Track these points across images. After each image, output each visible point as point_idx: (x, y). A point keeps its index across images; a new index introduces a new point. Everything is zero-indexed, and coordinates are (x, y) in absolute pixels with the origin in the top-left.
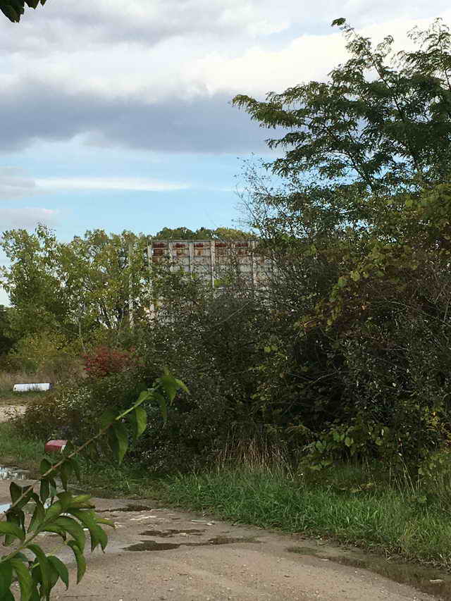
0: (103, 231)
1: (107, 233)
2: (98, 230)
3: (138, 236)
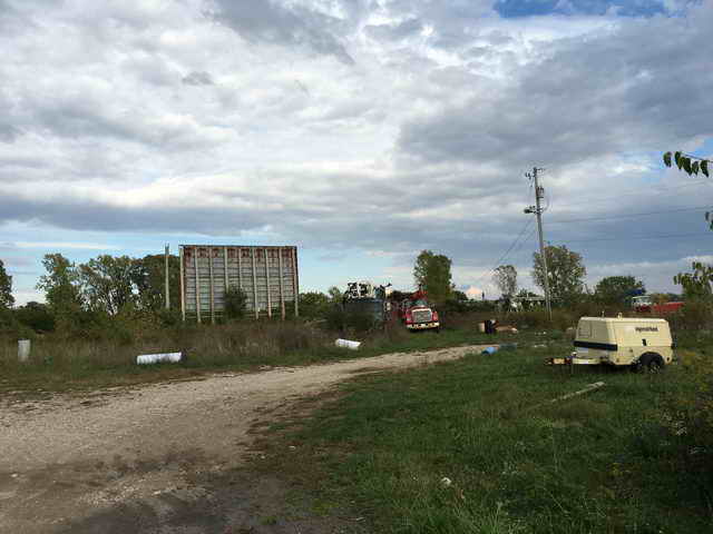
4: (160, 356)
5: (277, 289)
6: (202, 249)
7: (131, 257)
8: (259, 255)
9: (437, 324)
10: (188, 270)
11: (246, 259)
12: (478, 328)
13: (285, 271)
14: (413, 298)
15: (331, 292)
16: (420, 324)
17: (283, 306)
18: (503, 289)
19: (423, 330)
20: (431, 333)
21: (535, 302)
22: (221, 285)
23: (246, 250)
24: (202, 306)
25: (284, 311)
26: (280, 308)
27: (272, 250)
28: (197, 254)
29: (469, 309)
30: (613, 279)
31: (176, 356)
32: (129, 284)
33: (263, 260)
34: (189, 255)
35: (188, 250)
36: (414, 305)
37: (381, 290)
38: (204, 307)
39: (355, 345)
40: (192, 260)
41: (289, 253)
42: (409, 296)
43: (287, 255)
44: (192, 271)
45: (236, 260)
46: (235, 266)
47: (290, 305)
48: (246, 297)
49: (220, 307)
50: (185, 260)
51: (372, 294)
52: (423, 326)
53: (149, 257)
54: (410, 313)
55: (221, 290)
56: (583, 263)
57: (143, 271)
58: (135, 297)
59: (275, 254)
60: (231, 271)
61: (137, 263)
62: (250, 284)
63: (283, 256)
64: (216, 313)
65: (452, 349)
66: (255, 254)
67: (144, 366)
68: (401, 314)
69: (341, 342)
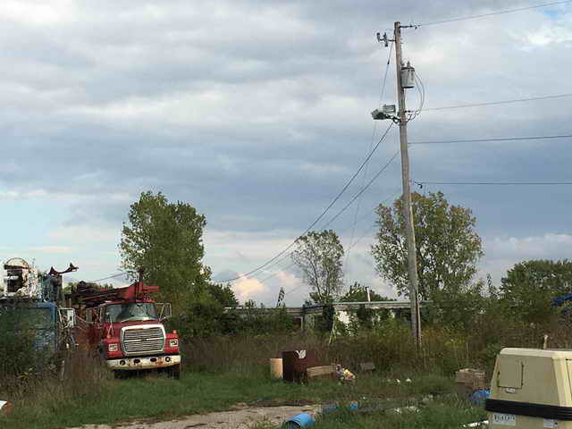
9: (176, 359)
12: (268, 369)
14: (124, 300)
16: (137, 358)
18: (314, 283)
19: (144, 372)
20: (163, 380)
21: (385, 313)
29: (244, 325)
30: (533, 266)
36: (124, 316)
37: (52, 280)
42: (114, 294)
51: (33, 289)
52: (145, 362)
54: (117, 333)
56: (477, 230)
65: (214, 415)
68: (95, 336)
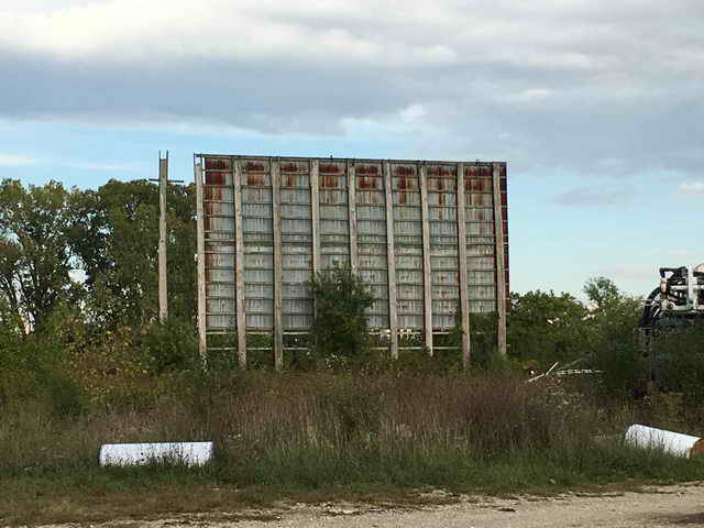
0: (18, 181)
1: (25, 185)
2: (10, 180)
3: (69, 191)
4: (160, 449)
5: (451, 280)
6: (253, 166)
7: (67, 187)
8: (402, 186)
10: (214, 222)
11: (368, 197)
13: (475, 230)
15: (593, 294)
17: (466, 326)
22: (301, 263)
23: (368, 171)
24: (250, 321)
25: (467, 338)
26: (458, 332)
27: (439, 171)
28: (239, 180)
31: (198, 452)
32: (62, 256)
33: (412, 198)
34: (220, 181)
35: (216, 169)
38: (257, 323)
39: (681, 443)
40: (226, 194)
41: (486, 180)
43: (480, 187)
44: (227, 227)
45: (340, 198)
46: (339, 213)
47: (484, 326)
48: (369, 301)
49: (299, 324)
50: (208, 196)
53: (113, 187)
55: (300, 278)
57: (97, 222)
58: (77, 291)
59: (448, 184)
60: (330, 228)
61: (83, 201)
62: (377, 263)
63: (468, 187)
64: (289, 341)
66: (391, 183)
67: (119, 472)
69: (642, 434)
